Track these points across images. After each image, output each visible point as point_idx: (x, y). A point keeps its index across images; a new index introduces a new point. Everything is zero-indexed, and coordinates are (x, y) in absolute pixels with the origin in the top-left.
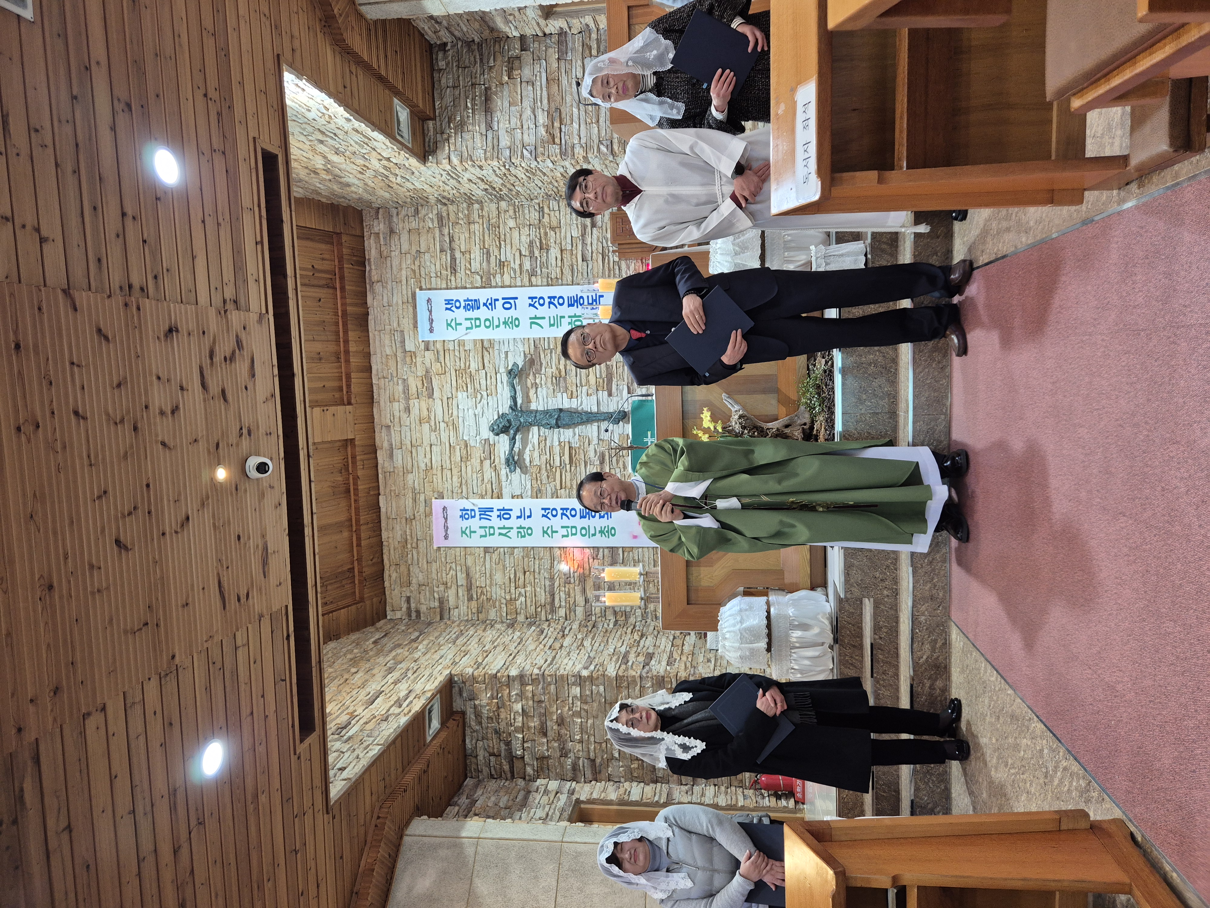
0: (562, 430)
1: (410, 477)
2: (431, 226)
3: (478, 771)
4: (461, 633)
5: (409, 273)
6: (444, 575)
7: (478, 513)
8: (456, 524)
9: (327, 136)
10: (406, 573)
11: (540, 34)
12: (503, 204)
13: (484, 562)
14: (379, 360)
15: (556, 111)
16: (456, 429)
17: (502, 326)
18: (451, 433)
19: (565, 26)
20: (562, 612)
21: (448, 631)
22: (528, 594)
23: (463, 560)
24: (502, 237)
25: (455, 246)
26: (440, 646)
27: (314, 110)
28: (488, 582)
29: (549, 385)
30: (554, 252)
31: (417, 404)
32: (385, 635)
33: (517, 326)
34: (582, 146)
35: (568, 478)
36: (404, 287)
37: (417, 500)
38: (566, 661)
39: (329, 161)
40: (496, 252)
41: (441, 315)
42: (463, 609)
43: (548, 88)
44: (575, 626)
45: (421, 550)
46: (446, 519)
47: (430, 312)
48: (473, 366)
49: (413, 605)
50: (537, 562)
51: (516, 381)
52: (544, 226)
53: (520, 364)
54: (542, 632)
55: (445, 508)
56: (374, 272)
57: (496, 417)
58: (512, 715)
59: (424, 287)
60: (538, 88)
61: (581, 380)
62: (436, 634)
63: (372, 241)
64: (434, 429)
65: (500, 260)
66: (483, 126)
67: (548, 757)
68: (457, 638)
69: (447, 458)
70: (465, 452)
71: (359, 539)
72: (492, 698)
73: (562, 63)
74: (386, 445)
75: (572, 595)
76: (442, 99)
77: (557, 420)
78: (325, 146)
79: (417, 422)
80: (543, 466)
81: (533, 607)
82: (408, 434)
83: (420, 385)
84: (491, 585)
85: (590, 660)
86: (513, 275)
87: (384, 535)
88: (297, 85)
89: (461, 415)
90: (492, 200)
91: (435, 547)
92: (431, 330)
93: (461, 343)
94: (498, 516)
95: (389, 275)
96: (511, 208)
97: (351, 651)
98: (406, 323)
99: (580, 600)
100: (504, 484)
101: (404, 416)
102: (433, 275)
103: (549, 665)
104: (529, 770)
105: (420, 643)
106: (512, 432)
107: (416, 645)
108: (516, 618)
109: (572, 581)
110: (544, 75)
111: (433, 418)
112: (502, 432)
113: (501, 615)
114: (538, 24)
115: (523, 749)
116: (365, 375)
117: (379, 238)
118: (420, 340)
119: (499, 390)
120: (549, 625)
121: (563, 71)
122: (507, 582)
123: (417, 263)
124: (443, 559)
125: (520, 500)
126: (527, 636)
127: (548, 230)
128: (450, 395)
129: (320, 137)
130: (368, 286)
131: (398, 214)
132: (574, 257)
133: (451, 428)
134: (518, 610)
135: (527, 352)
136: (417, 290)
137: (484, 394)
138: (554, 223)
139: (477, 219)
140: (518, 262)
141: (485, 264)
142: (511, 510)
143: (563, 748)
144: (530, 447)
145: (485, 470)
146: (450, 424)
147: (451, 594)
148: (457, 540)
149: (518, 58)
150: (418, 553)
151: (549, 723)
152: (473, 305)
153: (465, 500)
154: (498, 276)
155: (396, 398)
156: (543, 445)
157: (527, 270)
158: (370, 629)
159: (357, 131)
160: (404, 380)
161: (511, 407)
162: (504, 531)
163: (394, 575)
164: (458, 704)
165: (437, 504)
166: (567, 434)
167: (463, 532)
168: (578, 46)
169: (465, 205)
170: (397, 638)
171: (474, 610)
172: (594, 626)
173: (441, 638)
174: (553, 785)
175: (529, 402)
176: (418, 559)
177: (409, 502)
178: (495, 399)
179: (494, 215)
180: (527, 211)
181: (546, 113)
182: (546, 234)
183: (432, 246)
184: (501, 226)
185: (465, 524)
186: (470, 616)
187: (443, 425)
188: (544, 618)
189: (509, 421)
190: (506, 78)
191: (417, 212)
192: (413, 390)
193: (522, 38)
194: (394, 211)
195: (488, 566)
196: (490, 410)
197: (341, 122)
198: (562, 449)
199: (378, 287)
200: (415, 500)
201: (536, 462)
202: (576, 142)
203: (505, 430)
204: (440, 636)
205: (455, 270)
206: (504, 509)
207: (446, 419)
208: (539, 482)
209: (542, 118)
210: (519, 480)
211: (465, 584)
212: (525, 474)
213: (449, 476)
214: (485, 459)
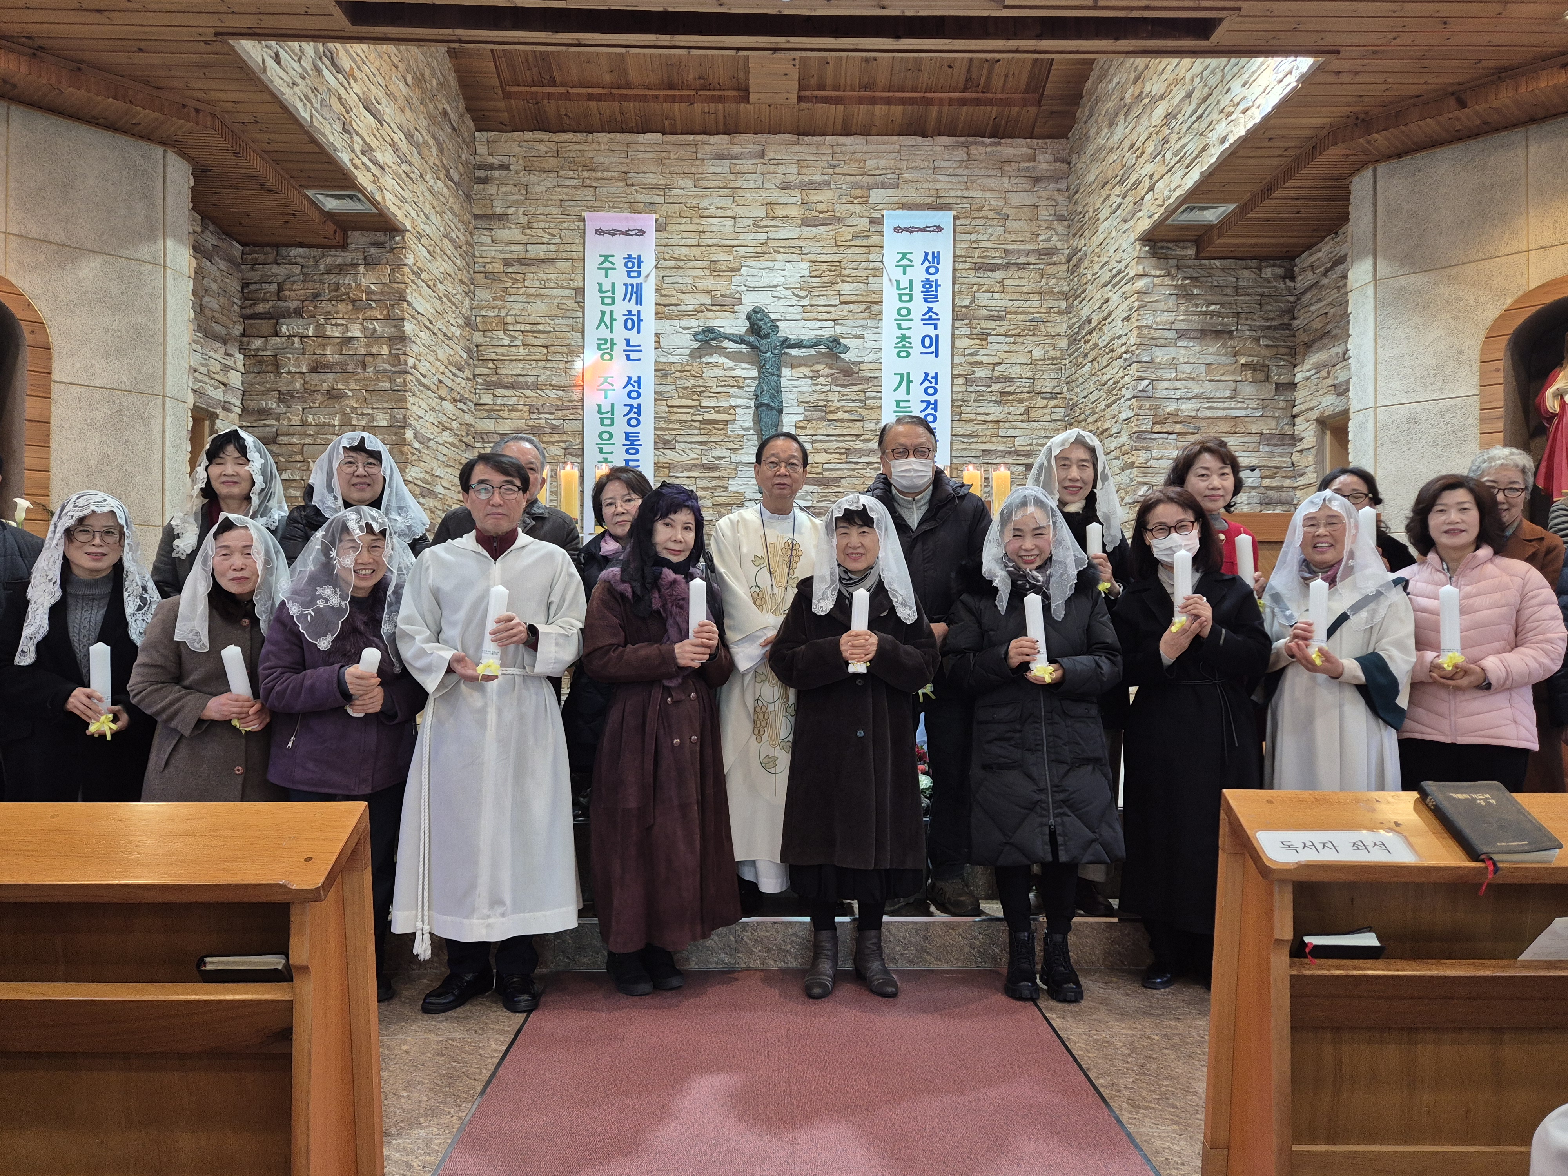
0: (752, 411)
1: (689, 183)
2: (1041, 238)
3: (254, 264)
4: (458, 247)
5: (978, 201)
6: (543, 225)
7: (634, 281)
8: (619, 248)
9: (1199, 105)
10: (546, 166)
11: (1296, 410)
12: (1063, 343)
13: (562, 287)
14: (858, 148)
15: (1195, 428)
16: (758, 256)
17: (899, 333)
18: (751, 249)
19: (1304, 445)
20: (487, 399)
21: (460, 225)
22: (513, 349)
23: (564, 255)
24: (1020, 340)
25: (1012, 271)
26: (441, 214)
27: (1245, 92)
28: (532, 291)
29: (816, 396)
30: (996, 412)
31: (794, 200)
32: (454, 129)
33: (898, 355)
34: (1147, 460)
35: (683, 417)
36: (959, 193)
37: (654, 191)
38: (424, 405)
39: (1155, 100)
40: (1000, 330)
41: (918, 245)
42: (492, 251)
43: (1226, 418)
44: (468, 419)
45: (579, 192)
46: (626, 233)
47: (923, 230)
48: (846, 288)
49: (496, 173)
50: (561, 365)
51: (823, 349)
52: (1031, 399)
53: (846, 357)
54: (459, 370)
55: (642, 232)
56: (982, 149)
57: (773, 316)
58: (343, 322)
59: (958, 222)
60: (1226, 405)
61: (820, 441)
62: (456, 208)
63: (1025, 150)
64: (757, 224)
65: (989, 335)
66: (1183, 326)
67: (278, 373)
68: (451, 240)
69: (715, 241)
70: (723, 268)
71: (599, 98)
72: (369, 292)
73: (1256, 438)
74: (736, 149)
75: (512, 415)
76: (1223, 269)
77: (768, 405)
78: (1182, 100)
79: (769, 200)
80: (700, 382)
81: (494, 356)
82: (752, 185)
83: (820, 207)
84: (528, 295)
85: (425, 442)
86: (968, 352)
87: (603, 137)
88: (1290, 72)
89: (777, 265)
90: (1070, 327)
91: (584, 214)
92: (898, 230)
93: (878, 272)
94: (629, 312)
95: (977, 172)
96: (1058, 354)
97: (434, 75)
98: (909, 193)
99: (505, 427)
100: (676, 323)
101: (778, 180)
102: (974, 237)
103: (418, 380)
104: (257, 343)
105: (444, 183)
106: (752, 339)
107: (442, 176)
108: (479, 330)
109: (534, 416)
110: (1243, 413)
111: (773, 223)
112: (752, 325)
113: (482, 308)
114: (1312, 409)
115: (289, 336)
116: (839, 127)
117: (1029, 160)
118: (885, 212)
119: (809, 324)
120: (468, 379)
121: (1246, 439)
122: (532, 320)
123: (991, 214)
124: (566, 225)
125: (653, 345)
126: (455, 346)
127: (1026, 404)
128: (805, 251)
129: (1196, 94)
130: (962, 139)
131: (1059, 190)
132: (988, 438)
133: (759, 249)
134: (489, 334)
135: (862, 367)
136: (955, 213)
137: (806, 302)
138: (1034, 414)
139: (1046, 304)
140: (985, 359)
141: (984, 312)
142: (638, 332)
143: (292, 397)
144: (729, 364)
145: (697, 296)
146: (764, 249)
147: (514, 234)
148: (595, 248)
149: (1267, 379)
150: (575, 187)
151: (331, 376)
152: (930, 293)
153: (654, 263)
154: (965, 331)
155: (804, 170)
156: (732, 382)
157: (974, 372)
158: (462, 106)
159: (1203, 150)
160: (829, 184)
161: (787, 339)
162: (607, 319)
163: (542, 148)
164: (357, 239)
165: (648, 221)
166: (746, 419)
167: (606, 258)
168: (1276, 461)
169: (1066, 288)
170: (450, 147)
171: (489, 267)
172: (467, 445)
173: (450, 216)
174: (236, 379)
175: (793, 367)
176: (566, 186)
177: (652, 179)
178: (799, 317)
179: (1049, 330)
180: (1052, 375)
181: (1193, 414)
182: (1021, 401)
183: (1014, 237)
184: (1035, 339)
185: (619, 262)
186: (480, 260)
187: (763, 237)
188: (478, 371)
189: (767, 336)
190: (1242, 361)
191: (1061, 219)
192: (815, 196)
193: (1292, 386)
194: (1063, 186)
195: (555, 292)
196: (782, 309)
197: (1221, 129)
198: (725, 411)
199: (961, 154)
200: (655, 187)
201: (707, 372)
202: (1154, 453)
203: (755, 329)
204: (454, 214)
205: (979, 269)
206: (639, 320)
207: (771, 243)
208: (678, 374)
209: (1187, 408)
210: (681, 345)
211: (528, 256)
212: (690, 355)
213: (689, 242)
214: (713, 297)
